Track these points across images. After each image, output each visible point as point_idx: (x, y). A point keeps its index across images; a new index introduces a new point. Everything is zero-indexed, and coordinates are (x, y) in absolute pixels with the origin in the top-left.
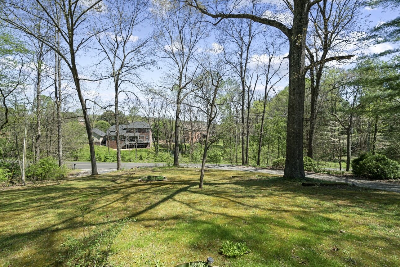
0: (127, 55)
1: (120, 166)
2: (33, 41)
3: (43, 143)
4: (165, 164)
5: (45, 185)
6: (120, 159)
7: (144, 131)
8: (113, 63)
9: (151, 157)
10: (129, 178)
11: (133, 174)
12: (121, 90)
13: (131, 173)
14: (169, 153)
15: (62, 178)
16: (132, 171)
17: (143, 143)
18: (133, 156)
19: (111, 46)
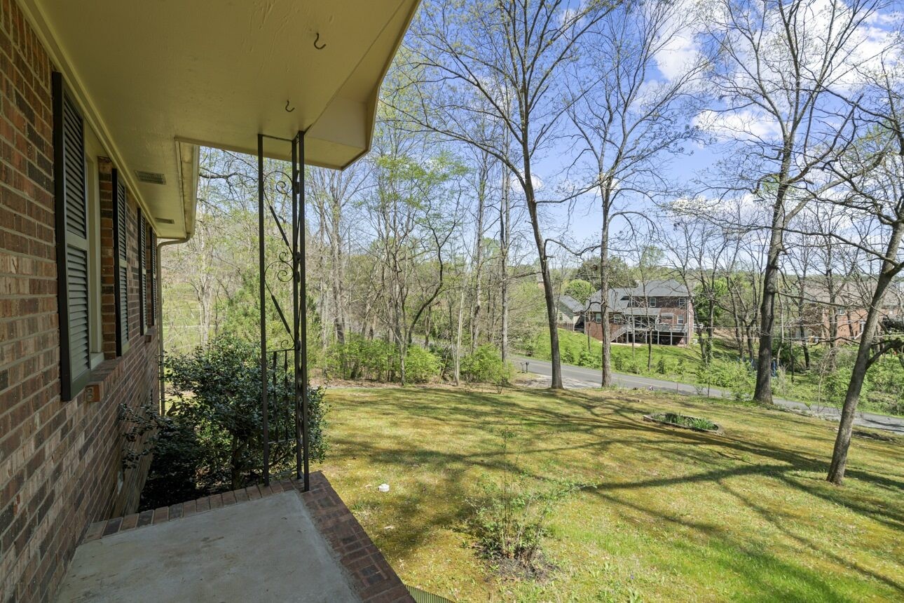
0: (630, 132)
1: (607, 379)
2: (475, 152)
3: (483, 319)
4: (728, 392)
5: (480, 390)
6: (610, 364)
7: (674, 302)
8: (599, 156)
9: (688, 369)
10: (623, 409)
11: (634, 401)
12: (616, 212)
13: (632, 398)
14: (743, 364)
15: (505, 384)
16: (633, 394)
17: (669, 333)
18: (641, 360)
19: (596, 122)
